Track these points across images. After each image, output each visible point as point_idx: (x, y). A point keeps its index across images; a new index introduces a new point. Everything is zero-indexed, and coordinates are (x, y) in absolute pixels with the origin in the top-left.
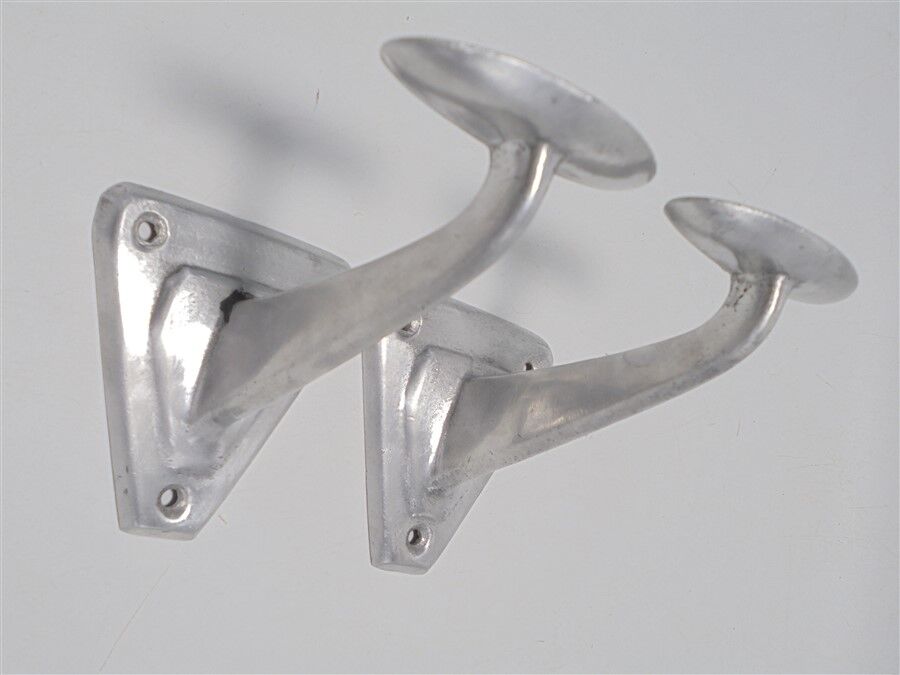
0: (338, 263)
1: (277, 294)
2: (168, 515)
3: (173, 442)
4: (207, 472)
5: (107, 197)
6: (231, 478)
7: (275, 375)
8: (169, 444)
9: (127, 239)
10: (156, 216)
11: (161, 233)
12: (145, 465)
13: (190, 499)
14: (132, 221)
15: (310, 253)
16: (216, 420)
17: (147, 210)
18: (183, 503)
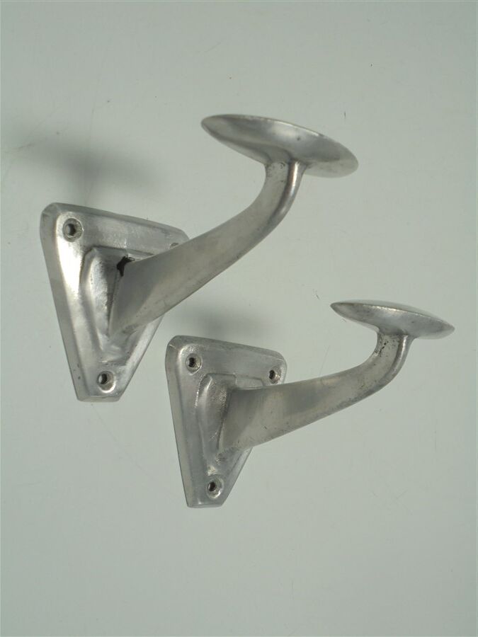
0: (179, 232)
1: (150, 257)
2: (104, 389)
3: (102, 348)
4: (123, 361)
5: (46, 213)
6: (135, 364)
7: (157, 303)
8: (99, 349)
9: (60, 236)
10: (75, 220)
11: (78, 229)
12: (89, 362)
13: (115, 377)
14: (62, 225)
15: (161, 229)
16: (124, 332)
17: (69, 217)
18: (111, 381)
